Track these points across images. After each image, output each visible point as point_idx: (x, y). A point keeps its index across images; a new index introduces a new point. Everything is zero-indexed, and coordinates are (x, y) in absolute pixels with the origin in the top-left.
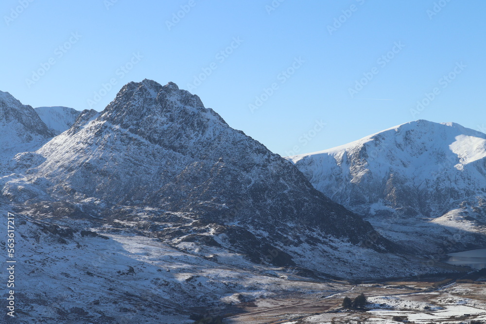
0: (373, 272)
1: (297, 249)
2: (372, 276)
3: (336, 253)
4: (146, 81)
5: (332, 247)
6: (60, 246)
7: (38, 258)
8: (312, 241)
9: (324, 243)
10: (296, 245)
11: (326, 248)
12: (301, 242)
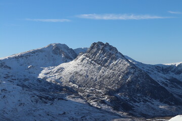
0: (163, 113)
1: (138, 104)
2: (162, 115)
3: (152, 106)
4: (99, 42)
5: (152, 103)
6: (44, 104)
7: (34, 109)
8: (145, 101)
9: (150, 102)
10: (138, 103)
11: (149, 104)
12: (140, 101)
